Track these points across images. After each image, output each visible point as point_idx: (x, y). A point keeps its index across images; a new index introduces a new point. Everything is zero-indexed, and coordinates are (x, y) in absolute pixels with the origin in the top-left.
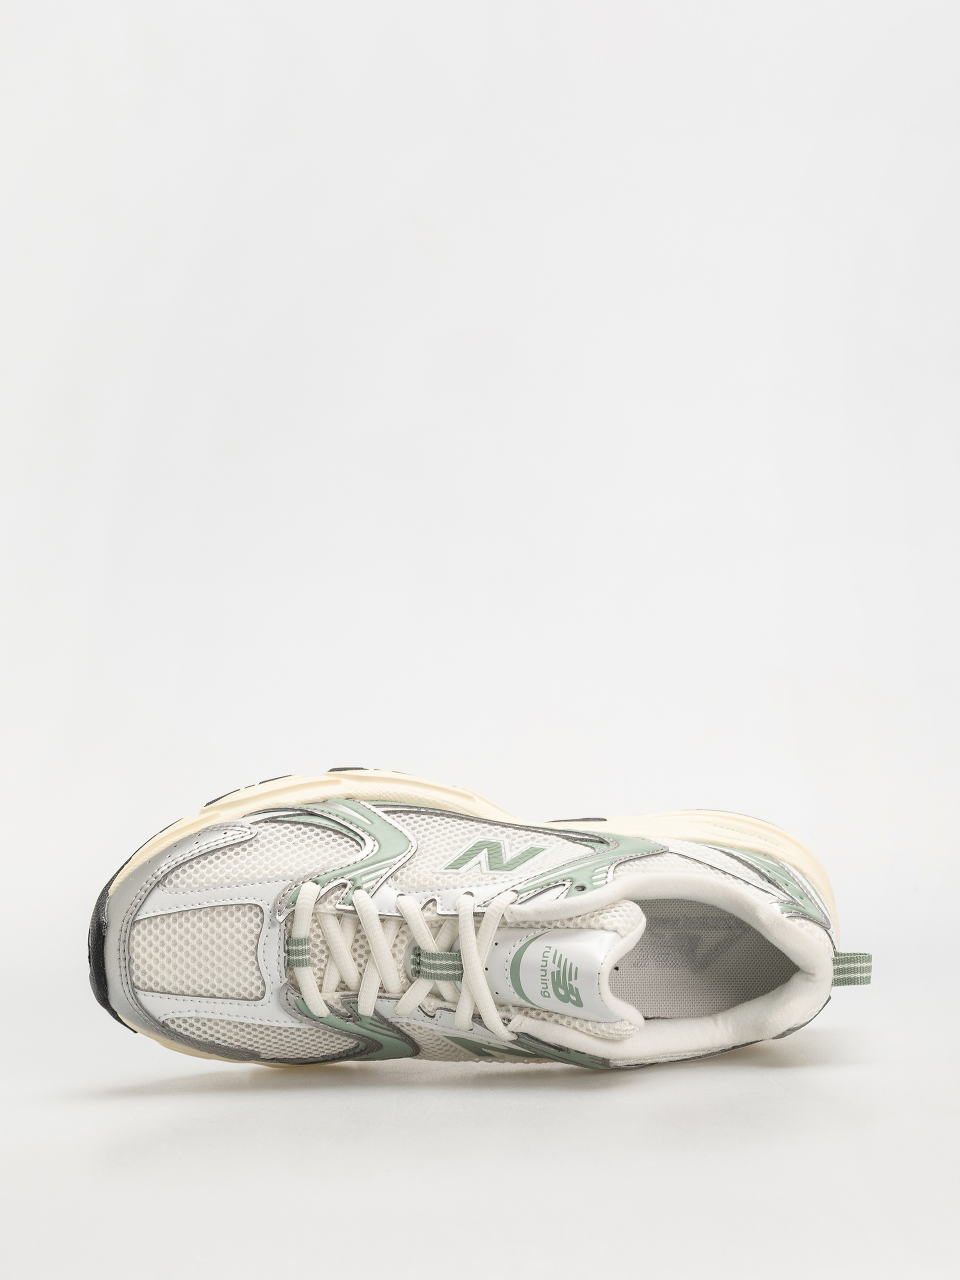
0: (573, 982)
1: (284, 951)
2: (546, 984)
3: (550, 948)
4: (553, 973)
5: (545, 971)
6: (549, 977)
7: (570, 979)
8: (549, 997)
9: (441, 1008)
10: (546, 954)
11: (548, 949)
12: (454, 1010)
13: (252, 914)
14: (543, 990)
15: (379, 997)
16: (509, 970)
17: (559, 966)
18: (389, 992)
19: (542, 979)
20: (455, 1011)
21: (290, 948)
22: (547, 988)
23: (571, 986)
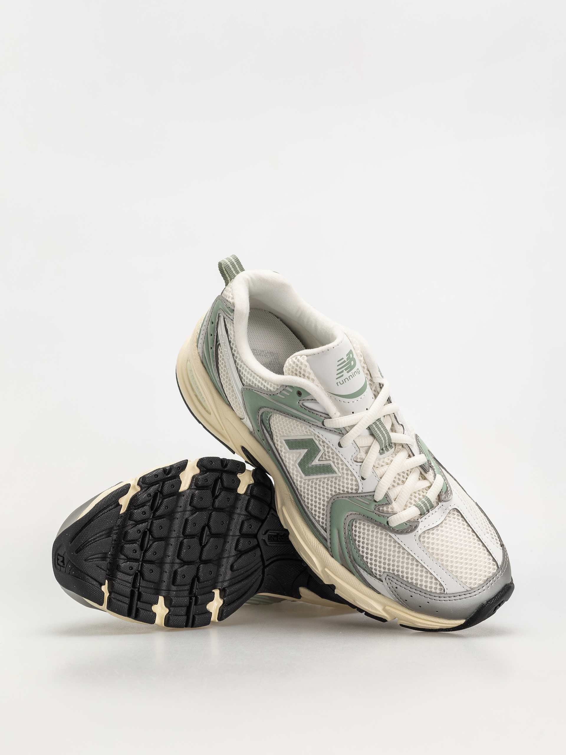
0: (345, 359)
1: (429, 512)
2: (354, 373)
3: (337, 383)
4: (348, 372)
5: (349, 377)
6: (350, 373)
7: (345, 361)
8: (358, 369)
9: (398, 422)
10: (342, 383)
11: (339, 384)
12: (393, 415)
13: (426, 540)
14: (358, 373)
15: (414, 455)
16: (360, 397)
17: (342, 372)
18: (408, 453)
19: (354, 377)
20: (394, 413)
21: (425, 511)
22: (355, 372)
23: (347, 359)
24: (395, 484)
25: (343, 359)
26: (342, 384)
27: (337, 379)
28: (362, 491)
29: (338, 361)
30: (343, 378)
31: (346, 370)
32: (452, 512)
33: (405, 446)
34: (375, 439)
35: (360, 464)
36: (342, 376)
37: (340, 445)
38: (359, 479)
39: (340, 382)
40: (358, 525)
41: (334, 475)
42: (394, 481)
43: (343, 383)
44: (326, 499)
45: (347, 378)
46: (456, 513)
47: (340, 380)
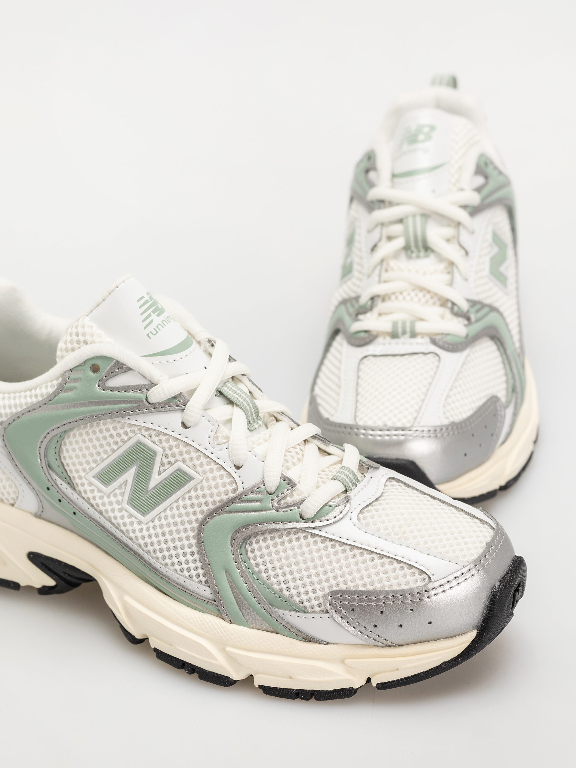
0: (146, 298)
1: (356, 487)
2: (167, 318)
3: (148, 335)
4: (158, 316)
5: (162, 322)
6: (162, 317)
9: (256, 386)
10: (154, 332)
12: (244, 377)
13: (370, 520)
15: (298, 425)
17: (150, 315)
19: (169, 321)
20: (244, 375)
21: (351, 485)
23: (150, 299)
24: (289, 464)
25: (143, 297)
26: (156, 334)
27: (145, 328)
28: (243, 489)
29: (138, 301)
30: (154, 325)
31: (154, 312)
32: (388, 483)
33: (279, 417)
34: (234, 405)
35: (225, 446)
36: (152, 321)
37: (184, 426)
38: (232, 470)
39: (151, 332)
40: (255, 546)
41: (191, 484)
42: (286, 461)
43: (157, 332)
44: (191, 534)
45: (159, 324)
46: (394, 482)
47: (151, 328)
